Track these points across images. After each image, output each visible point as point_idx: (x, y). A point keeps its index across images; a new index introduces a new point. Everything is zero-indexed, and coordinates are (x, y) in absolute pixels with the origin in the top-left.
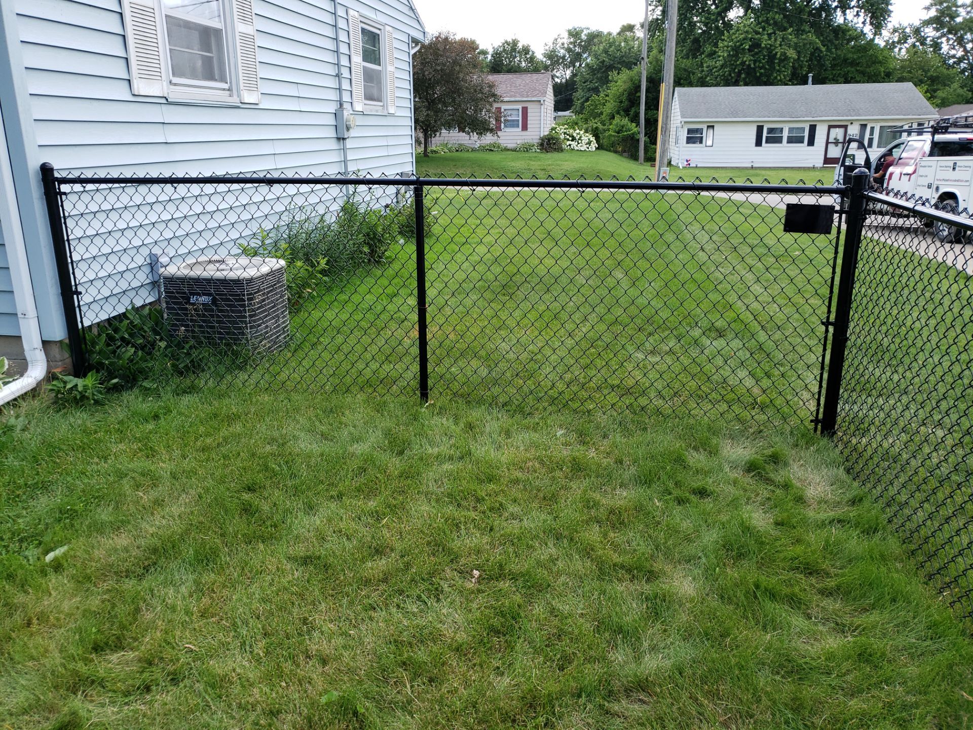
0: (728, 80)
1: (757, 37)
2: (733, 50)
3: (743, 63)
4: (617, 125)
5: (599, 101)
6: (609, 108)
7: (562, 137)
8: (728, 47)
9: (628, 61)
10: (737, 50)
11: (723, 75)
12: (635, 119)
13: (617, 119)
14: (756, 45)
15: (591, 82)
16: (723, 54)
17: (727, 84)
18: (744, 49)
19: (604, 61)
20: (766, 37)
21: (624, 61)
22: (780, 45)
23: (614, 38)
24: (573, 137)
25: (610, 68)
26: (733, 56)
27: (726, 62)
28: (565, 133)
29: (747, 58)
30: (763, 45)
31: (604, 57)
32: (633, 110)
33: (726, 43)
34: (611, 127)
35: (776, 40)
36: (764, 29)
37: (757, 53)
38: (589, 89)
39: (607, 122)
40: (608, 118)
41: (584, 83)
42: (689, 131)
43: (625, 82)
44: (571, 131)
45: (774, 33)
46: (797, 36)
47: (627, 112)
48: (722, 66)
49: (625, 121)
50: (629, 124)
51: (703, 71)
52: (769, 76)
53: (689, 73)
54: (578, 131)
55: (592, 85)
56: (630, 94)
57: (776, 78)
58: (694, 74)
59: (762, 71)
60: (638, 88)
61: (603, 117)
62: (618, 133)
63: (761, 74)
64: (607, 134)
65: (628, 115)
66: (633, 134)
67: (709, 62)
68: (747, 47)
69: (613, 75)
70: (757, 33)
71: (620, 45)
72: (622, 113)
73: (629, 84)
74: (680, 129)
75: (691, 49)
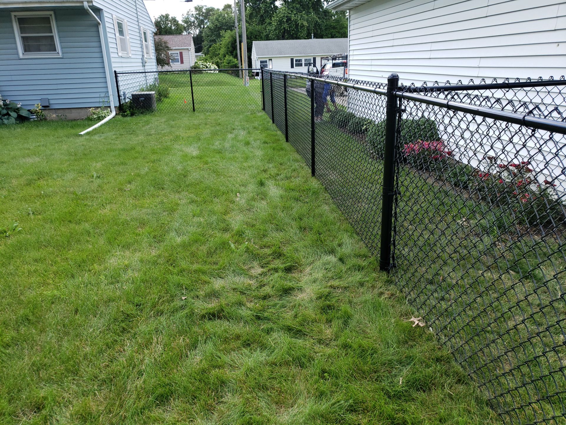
0: (278, 36)
1: (289, 15)
2: (279, 21)
3: (284, 28)
4: (227, 60)
5: (217, 47)
6: (222, 51)
7: (201, 66)
8: (276, 20)
9: (230, 26)
10: (281, 22)
11: (276, 34)
12: (236, 57)
13: (227, 57)
14: (289, 19)
15: (211, 37)
16: (274, 24)
17: (278, 39)
18: (284, 21)
19: (217, 25)
20: (293, 15)
21: (228, 25)
22: (300, 19)
23: (221, 12)
24: (206, 66)
25: (220, 28)
26: (279, 25)
27: (276, 28)
28: (202, 65)
29: (286, 26)
30: (292, 20)
31: (216, 23)
32: (235, 52)
33: (275, 18)
34: (224, 61)
35: (298, 17)
36: (292, 11)
37: (290, 23)
38: (211, 41)
39: (222, 59)
40: (223, 56)
41: (208, 37)
42: (261, 62)
43: (229, 38)
44: (205, 63)
45: (297, 13)
46: (307, 15)
47: (232, 53)
48: (275, 29)
49: (231, 58)
50: (233, 59)
51: (266, 32)
52: (297, 34)
53: (260, 32)
54: (208, 63)
55: (212, 38)
56: (232, 44)
57: (300, 35)
58: (262, 33)
59: (293, 32)
60: (235, 41)
61: (220, 56)
62: (228, 64)
63: (293, 33)
64: (223, 64)
65: (232, 55)
66: (235, 64)
67: (269, 28)
68: (285, 20)
69: (222, 32)
70: (289, 13)
71: (224, 16)
72: (229, 54)
73: (231, 39)
74: (256, 61)
75: (260, 20)
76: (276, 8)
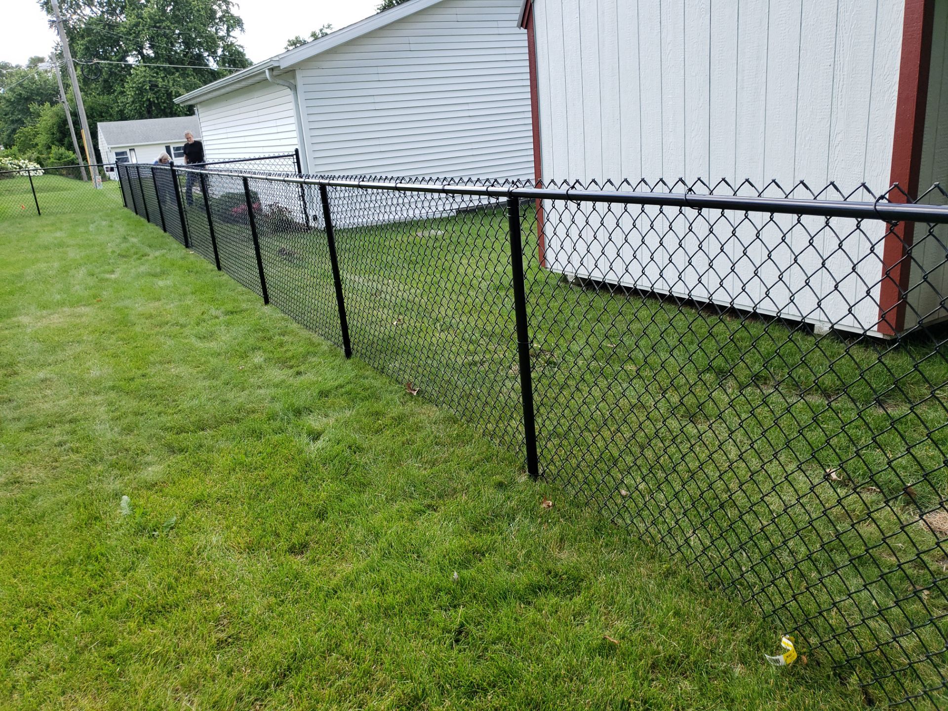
0: (140, 112)
1: (154, 79)
2: (137, 89)
3: (149, 100)
4: (56, 153)
5: (28, 132)
6: (42, 139)
7: (9, 166)
8: (133, 88)
9: (49, 95)
10: (141, 91)
11: (136, 109)
12: (70, 147)
13: (54, 149)
14: (154, 86)
15: (12, 114)
16: (130, 93)
17: (142, 117)
18: (146, 89)
19: (21, 94)
20: (160, 80)
21: (42, 93)
22: (173, 85)
23: (25, 72)
24: (19, 166)
25: (28, 99)
26: (139, 94)
27: (135, 99)
28: (11, 164)
29: (150, 96)
30: (160, 86)
31: (19, 90)
32: (66, 140)
33: (131, 85)
34: (51, 155)
35: (168, 82)
36: (157, 73)
37: (157, 92)
38: (13, 122)
39: (45, 152)
40: (45, 148)
41: (6, 115)
42: (117, 154)
43: (51, 117)
44: (16, 161)
45: (166, 76)
46: (184, 79)
47: (61, 142)
48: (133, 102)
49: (62, 150)
50: (67, 152)
51: (118, 106)
52: (171, 108)
53: (108, 107)
54: (22, 161)
55: (14, 118)
56: (59, 127)
57: (176, 110)
58: (112, 108)
59: (165, 105)
60: (65, 122)
61: (39, 147)
62: (59, 160)
63: (165, 107)
64: (49, 161)
65: (63, 145)
66: (72, 160)
67: (121, 99)
68: (148, 88)
69: (33, 107)
70: (153, 77)
71: (33, 78)
72: (57, 143)
73: (55, 120)
74: (109, 153)
75: (105, 87)
76: (130, 66)
